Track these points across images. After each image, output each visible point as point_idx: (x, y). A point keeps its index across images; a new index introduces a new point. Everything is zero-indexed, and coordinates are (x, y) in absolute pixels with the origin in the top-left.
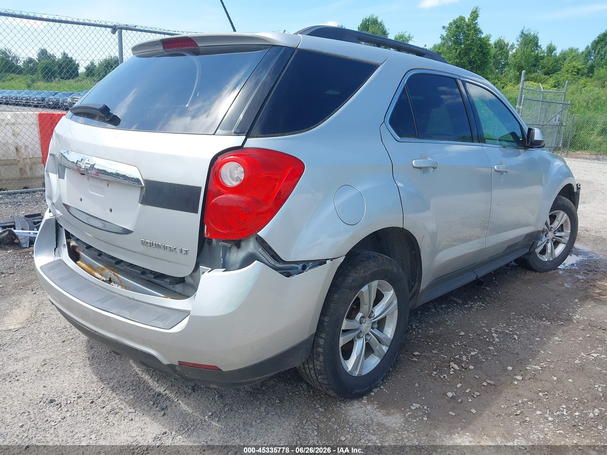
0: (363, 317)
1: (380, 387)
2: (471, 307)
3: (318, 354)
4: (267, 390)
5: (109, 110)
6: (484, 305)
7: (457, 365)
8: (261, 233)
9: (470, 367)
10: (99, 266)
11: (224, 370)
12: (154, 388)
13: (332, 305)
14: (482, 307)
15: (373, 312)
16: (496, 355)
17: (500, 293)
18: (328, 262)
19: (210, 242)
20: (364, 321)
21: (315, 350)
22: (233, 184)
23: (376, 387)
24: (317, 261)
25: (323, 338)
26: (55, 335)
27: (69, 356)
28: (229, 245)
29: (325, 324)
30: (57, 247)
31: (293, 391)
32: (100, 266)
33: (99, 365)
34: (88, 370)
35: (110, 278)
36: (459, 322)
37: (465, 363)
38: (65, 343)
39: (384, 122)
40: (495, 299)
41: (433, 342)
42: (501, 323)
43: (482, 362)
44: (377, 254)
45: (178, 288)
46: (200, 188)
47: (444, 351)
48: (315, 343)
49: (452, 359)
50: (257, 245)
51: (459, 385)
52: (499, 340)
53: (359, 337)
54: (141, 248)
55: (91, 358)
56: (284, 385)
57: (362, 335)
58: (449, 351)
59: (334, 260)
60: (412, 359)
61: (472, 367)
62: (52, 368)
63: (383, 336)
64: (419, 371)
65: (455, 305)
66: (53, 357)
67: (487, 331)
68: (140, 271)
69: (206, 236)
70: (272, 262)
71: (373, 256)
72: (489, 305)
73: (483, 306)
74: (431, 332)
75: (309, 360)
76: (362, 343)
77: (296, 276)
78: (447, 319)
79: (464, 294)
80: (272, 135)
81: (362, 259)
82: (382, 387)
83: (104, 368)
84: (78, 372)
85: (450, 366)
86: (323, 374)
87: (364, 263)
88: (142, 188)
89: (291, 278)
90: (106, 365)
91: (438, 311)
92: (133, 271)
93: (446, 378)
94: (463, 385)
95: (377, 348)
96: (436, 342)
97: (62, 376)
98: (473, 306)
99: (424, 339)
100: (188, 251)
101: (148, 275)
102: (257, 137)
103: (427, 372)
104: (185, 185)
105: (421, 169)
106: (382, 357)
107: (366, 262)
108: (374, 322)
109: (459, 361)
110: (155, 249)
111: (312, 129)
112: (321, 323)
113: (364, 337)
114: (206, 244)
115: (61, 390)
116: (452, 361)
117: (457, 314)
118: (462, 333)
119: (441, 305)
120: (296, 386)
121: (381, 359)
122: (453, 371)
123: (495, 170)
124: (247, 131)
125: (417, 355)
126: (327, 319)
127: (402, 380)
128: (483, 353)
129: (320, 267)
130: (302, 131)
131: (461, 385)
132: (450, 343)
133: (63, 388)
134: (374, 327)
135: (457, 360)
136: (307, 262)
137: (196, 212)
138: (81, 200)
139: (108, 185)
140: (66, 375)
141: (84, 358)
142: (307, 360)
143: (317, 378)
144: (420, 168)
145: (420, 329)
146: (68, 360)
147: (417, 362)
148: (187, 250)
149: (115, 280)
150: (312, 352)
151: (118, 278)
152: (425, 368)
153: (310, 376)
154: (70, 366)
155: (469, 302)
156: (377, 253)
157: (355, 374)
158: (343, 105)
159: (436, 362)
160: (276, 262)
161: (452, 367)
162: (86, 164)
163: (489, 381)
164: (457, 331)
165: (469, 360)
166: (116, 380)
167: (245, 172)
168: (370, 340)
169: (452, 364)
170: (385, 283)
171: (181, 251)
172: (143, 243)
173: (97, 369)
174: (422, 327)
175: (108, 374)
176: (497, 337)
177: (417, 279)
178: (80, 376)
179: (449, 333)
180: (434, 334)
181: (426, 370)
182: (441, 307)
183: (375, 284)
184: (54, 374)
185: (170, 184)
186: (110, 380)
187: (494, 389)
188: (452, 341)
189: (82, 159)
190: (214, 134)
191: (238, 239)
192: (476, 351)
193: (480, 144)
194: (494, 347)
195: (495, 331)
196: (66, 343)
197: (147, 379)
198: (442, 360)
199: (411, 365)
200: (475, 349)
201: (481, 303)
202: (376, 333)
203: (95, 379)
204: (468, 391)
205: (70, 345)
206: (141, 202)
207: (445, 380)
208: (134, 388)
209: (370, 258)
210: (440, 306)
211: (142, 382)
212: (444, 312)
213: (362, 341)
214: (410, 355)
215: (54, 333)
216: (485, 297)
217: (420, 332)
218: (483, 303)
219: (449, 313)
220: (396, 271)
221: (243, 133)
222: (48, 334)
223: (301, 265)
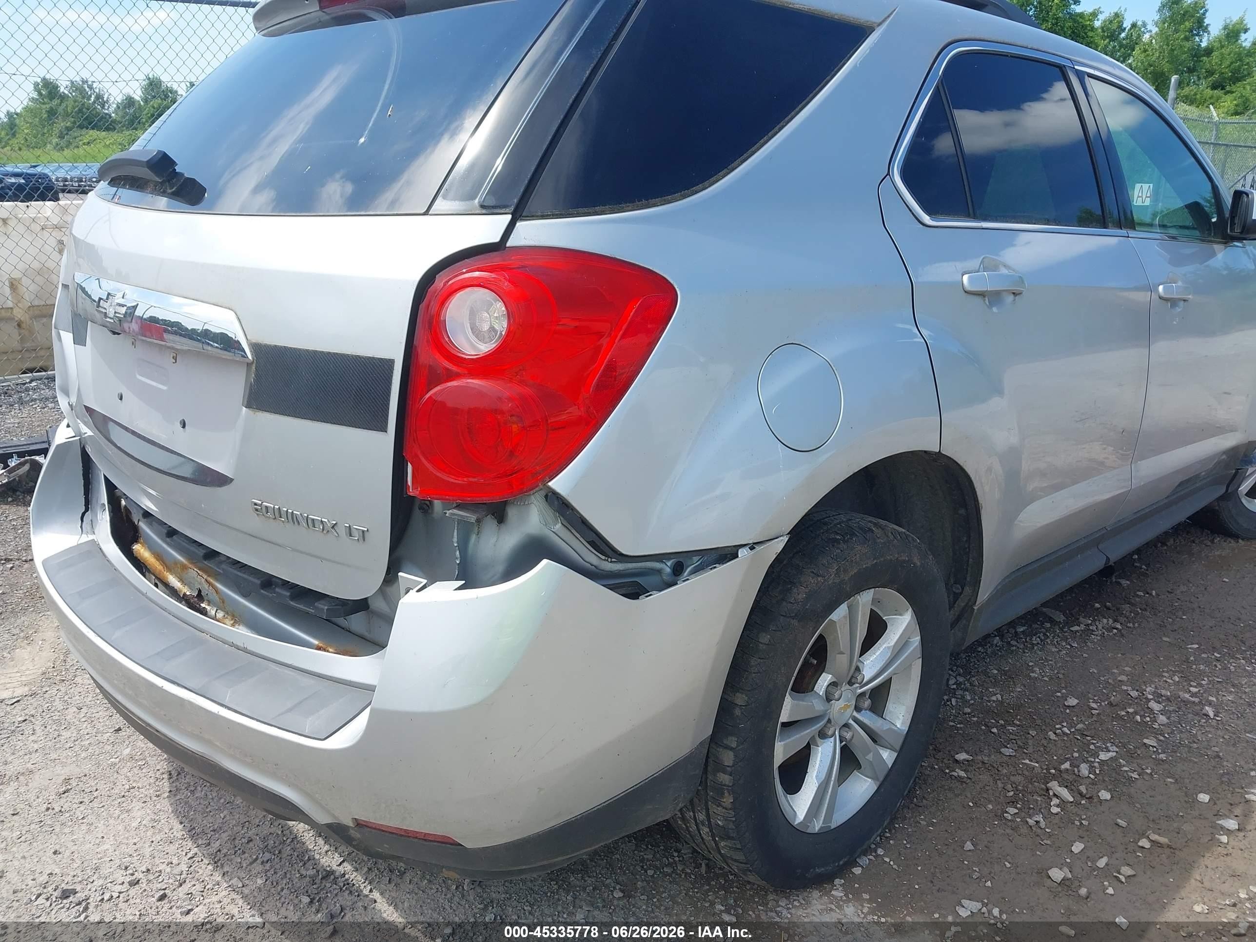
0: (833, 684)
1: (876, 852)
2: (1088, 631)
3: (720, 790)
4: (591, 861)
5: (173, 163)
6: (1119, 626)
7: (1066, 787)
8: (559, 483)
9: (1100, 794)
10: (175, 558)
11: (469, 845)
12: (317, 857)
13: (753, 662)
14: (1115, 631)
15: (859, 670)
16: (1163, 761)
17: (1154, 593)
18: (742, 553)
19: (426, 508)
20: (837, 696)
21: (710, 777)
22: (479, 350)
23: (865, 853)
24: (713, 552)
25: (731, 749)
26: (100, 713)
27: (125, 770)
28: (472, 517)
29: (737, 712)
30: (87, 510)
31: (658, 863)
32: (179, 560)
33: (192, 792)
34: (165, 804)
35: (200, 591)
36: (1062, 671)
37: (1088, 781)
38: (122, 733)
39: (888, 174)
40: (1146, 610)
41: (1002, 725)
42: (1167, 672)
43: (1130, 779)
44: (870, 522)
45: (356, 622)
46: (390, 363)
47: (1031, 750)
48: (710, 760)
49: (1053, 771)
50: (549, 513)
51: (1077, 847)
52: (1168, 718)
53: (823, 735)
54: (255, 523)
55: (174, 774)
56: (634, 848)
57: (832, 729)
58: (1042, 749)
59: (758, 548)
60: (954, 773)
61: (1105, 795)
62: (81, 803)
63: (886, 727)
64: (971, 804)
65: (1048, 625)
66: (87, 772)
67: (1134, 694)
68: (258, 579)
69: (412, 492)
70: (592, 558)
71: (861, 529)
72: (1131, 625)
73: (1116, 629)
74: (994, 698)
75: (696, 800)
76: (831, 749)
77: (656, 595)
78: (1031, 664)
79: (1067, 598)
80: (586, 210)
81: (832, 536)
82: (880, 851)
83: (202, 801)
84: (139, 814)
85: (1048, 790)
86: (732, 838)
87: (838, 548)
88: (249, 365)
89: (643, 601)
90: (208, 794)
91: (1009, 643)
92: (243, 578)
93: (1043, 824)
94: (1089, 844)
95: (870, 757)
96: (1009, 724)
97: (102, 822)
98: (1091, 628)
99: (978, 717)
100: (366, 534)
101: (277, 590)
102: (543, 217)
103: (990, 806)
104: (352, 356)
105: (984, 296)
106: (881, 779)
107: (843, 546)
108: (862, 694)
109: (1071, 778)
110: (288, 525)
111: (697, 192)
112: (725, 708)
113: (837, 733)
114: (417, 514)
115: (94, 862)
116: (1054, 777)
117: (1054, 650)
118: (1072, 701)
119: (1015, 628)
120: (665, 850)
121: (878, 783)
122: (1058, 806)
123: (1160, 298)
124: (516, 201)
125: (964, 760)
126: (740, 699)
127: (930, 831)
128: (1131, 756)
129: (721, 568)
130: (669, 197)
131: (1082, 846)
132: (1044, 727)
133: (99, 856)
134: (861, 705)
135: (1065, 776)
136: (685, 554)
137: (383, 429)
138: (121, 399)
139: (175, 358)
140: (112, 821)
141: (158, 773)
142: (691, 801)
143: (717, 845)
144: (981, 294)
145: (966, 690)
146: (122, 780)
147: (965, 780)
148: (363, 531)
149: (211, 597)
150: (703, 782)
151: (217, 591)
152: (985, 796)
153: (698, 837)
154: (123, 796)
155: (1081, 619)
156: (871, 519)
157: (814, 827)
158: (780, 129)
159: (1012, 778)
160: (603, 557)
161: (1055, 795)
162: (117, 307)
163: (1155, 837)
164: (1059, 694)
165: (1095, 774)
166: (226, 834)
167: (510, 315)
168: (851, 740)
169: (1054, 785)
170: (892, 595)
171: (350, 531)
172: (257, 510)
173: (186, 803)
174: (971, 684)
175: (209, 817)
176: (1162, 712)
177: (968, 579)
178: (144, 822)
179: (1039, 700)
180: (1002, 702)
181: (990, 802)
182: (1016, 632)
183: (865, 599)
184: (83, 818)
185: (315, 352)
186: (212, 833)
187: (1168, 857)
188: (1047, 721)
189: (109, 294)
190: (426, 213)
191: (497, 499)
192: (1111, 748)
193: (1124, 232)
194: (1156, 738)
195: (1153, 693)
196: (124, 733)
197: (301, 830)
198: (1027, 773)
199: (950, 789)
200: (1109, 745)
201: (1111, 621)
202: (866, 721)
203: (178, 831)
204: (1102, 863)
205: (130, 740)
206: (245, 403)
207: (1039, 831)
208: (267, 856)
209: (853, 534)
210: (1012, 631)
211: (289, 840)
212: (1022, 646)
213: (832, 744)
214: (946, 761)
215: (99, 709)
216: (1118, 606)
217: (969, 698)
218: (1115, 621)
219: (1036, 648)
220: (919, 564)
221: (505, 207)
222: (84, 710)
223: (669, 564)
